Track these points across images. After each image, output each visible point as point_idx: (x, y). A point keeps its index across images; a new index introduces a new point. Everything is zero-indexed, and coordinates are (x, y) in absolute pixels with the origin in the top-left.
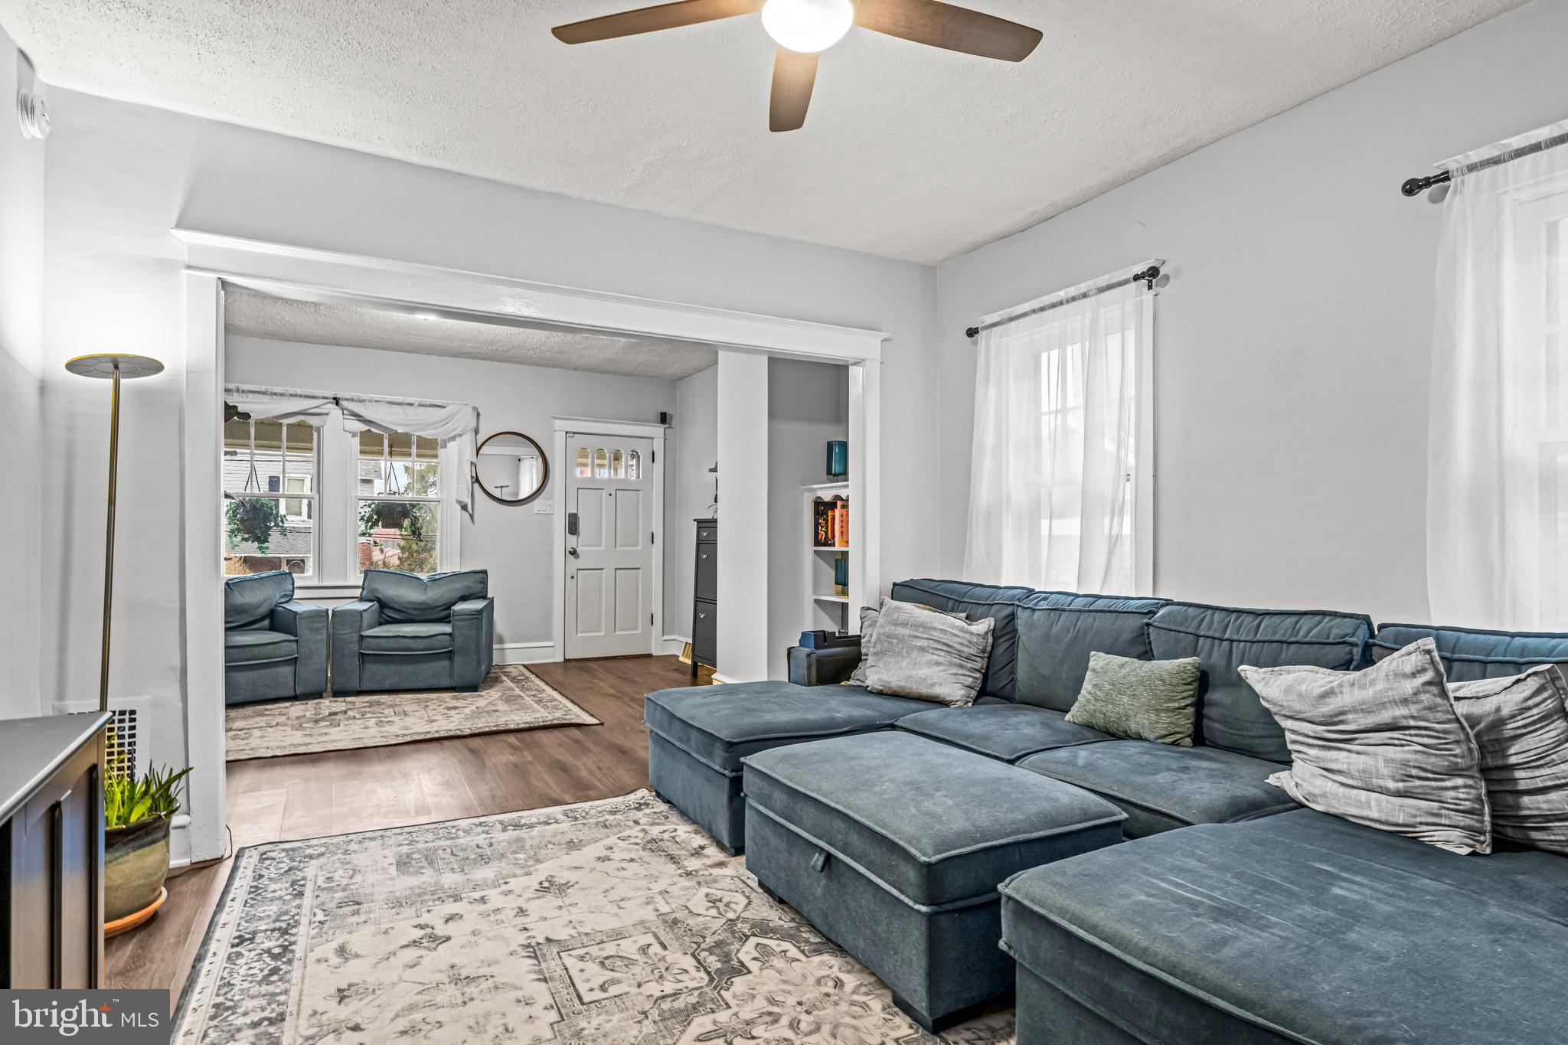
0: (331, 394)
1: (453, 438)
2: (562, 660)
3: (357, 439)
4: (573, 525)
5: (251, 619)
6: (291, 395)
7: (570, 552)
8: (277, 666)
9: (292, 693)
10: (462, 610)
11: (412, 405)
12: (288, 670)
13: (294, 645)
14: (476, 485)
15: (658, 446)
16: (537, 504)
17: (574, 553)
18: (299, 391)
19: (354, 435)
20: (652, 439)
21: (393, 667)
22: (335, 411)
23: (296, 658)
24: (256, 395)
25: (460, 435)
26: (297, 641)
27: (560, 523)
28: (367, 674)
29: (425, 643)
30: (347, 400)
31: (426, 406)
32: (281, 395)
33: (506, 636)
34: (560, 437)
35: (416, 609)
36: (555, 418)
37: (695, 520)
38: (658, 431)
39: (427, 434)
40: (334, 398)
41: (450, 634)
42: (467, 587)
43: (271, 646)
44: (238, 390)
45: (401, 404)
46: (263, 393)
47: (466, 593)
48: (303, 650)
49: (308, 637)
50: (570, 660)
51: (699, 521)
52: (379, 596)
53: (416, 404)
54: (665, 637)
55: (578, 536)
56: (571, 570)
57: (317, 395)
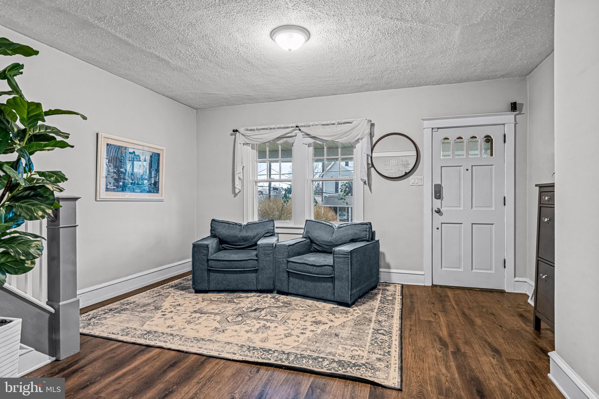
0: (295, 125)
1: (358, 141)
2: (431, 285)
3: (311, 149)
4: (438, 192)
5: (251, 244)
6: (278, 128)
7: (435, 211)
8: (248, 273)
9: (256, 289)
10: (339, 250)
11: (334, 124)
12: (253, 275)
13: (256, 262)
14: (372, 169)
15: (509, 130)
16: (411, 179)
17: (439, 212)
18: (282, 126)
19: (309, 145)
20: (504, 124)
21: (303, 282)
22: (300, 134)
23: (257, 269)
24: (264, 130)
25: (362, 139)
26: (257, 260)
27: (428, 191)
28: (291, 284)
29: (318, 270)
30: (302, 126)
31: (342, 124)
32: (274, 129)
33: (392, 264)
34: (427, 133)
35: (327, 245)
36: (423, 120)
37: (536, 185)
38: (510, 117)
39: (342, 140)
40: (297, 127)
41: (332, 266)
42: (356, 234)
43: (244, 262)
44: (257, 130)
45: (328, 125)
46: (267, 129)
47: (355, 238)
48: (261, 265)
49: (263, 258)
50: (436, 286)
51: (541, 186)
52: (309, 235)
53: (336, 124)
54: (517, 279)
55: (442, 200)
56: (437, 224)
57: (289, 126)
